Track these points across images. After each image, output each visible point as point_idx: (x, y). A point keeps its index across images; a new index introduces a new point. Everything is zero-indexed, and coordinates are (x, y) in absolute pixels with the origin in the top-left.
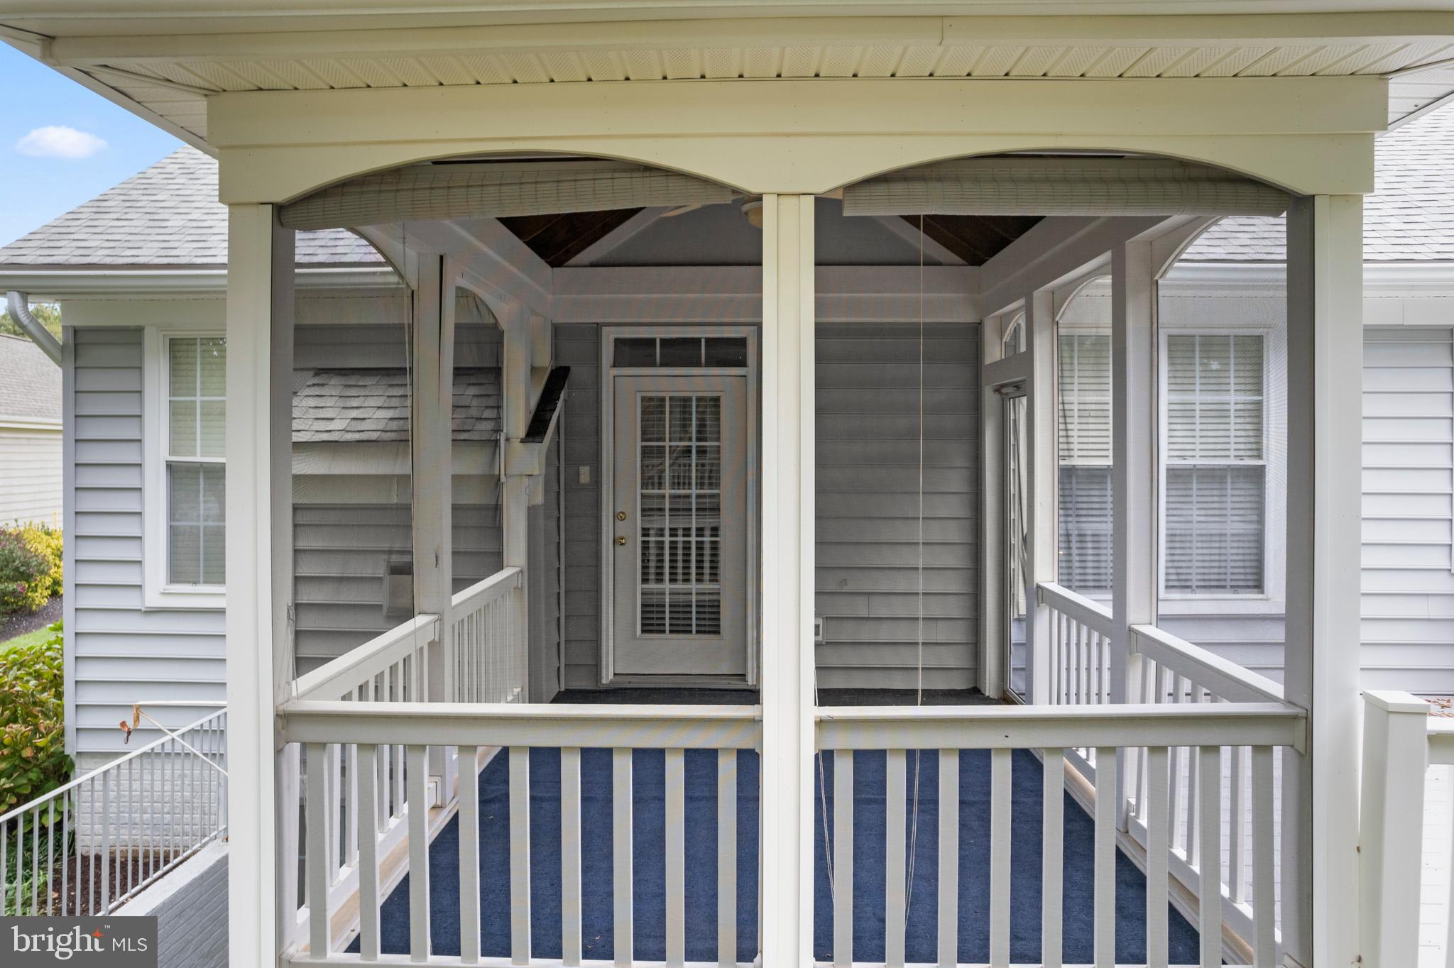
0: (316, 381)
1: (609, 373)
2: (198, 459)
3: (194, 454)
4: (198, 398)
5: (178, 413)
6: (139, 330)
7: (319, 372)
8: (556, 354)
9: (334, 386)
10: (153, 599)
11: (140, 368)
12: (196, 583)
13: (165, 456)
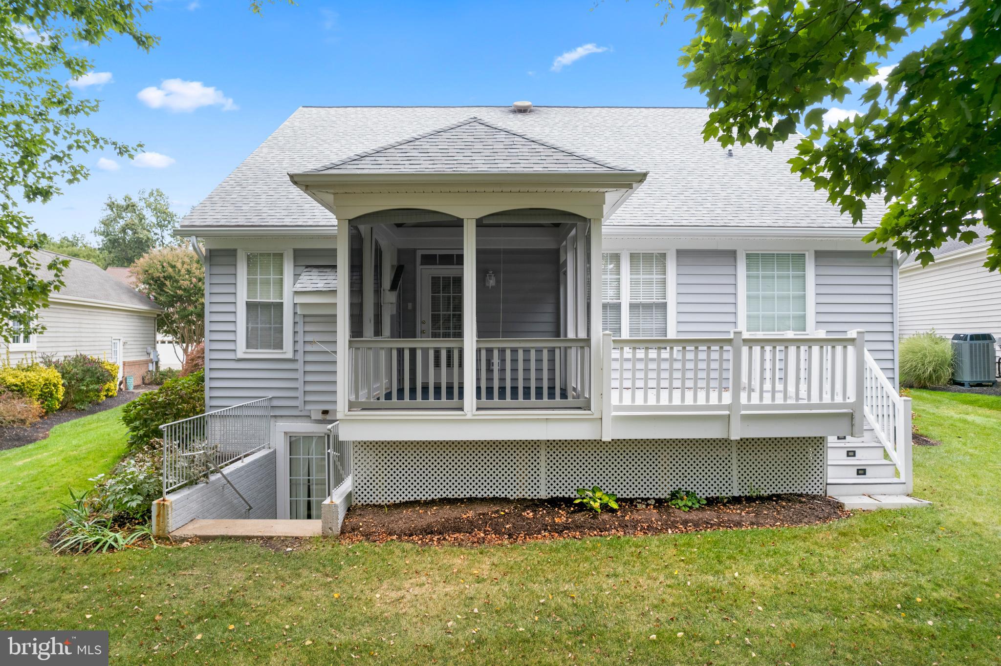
0: (307, 270)
1: (419, 267)
2: (258, 300)
3: (257, 298)
4: (259, 277)
5: (251, 283)
6: (235, 250)
7: (307, 267)
8: (399, 260)
9: (315, 272)
10: (240, 355)
11: (235, 265)
12: (257, 349)
13: (245, 299)
